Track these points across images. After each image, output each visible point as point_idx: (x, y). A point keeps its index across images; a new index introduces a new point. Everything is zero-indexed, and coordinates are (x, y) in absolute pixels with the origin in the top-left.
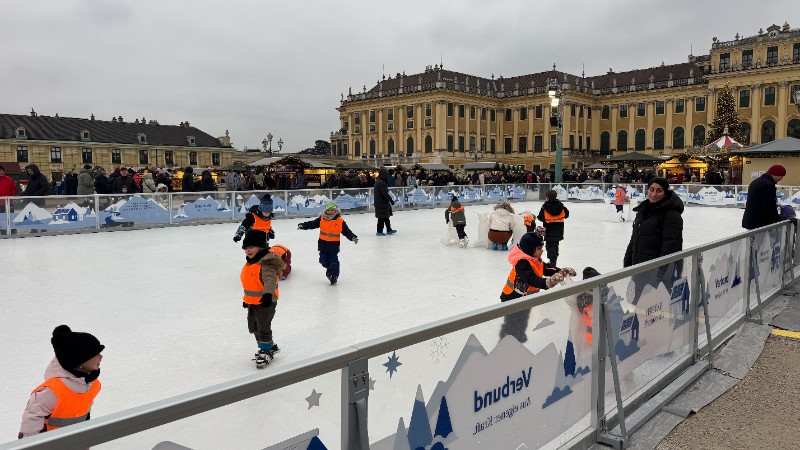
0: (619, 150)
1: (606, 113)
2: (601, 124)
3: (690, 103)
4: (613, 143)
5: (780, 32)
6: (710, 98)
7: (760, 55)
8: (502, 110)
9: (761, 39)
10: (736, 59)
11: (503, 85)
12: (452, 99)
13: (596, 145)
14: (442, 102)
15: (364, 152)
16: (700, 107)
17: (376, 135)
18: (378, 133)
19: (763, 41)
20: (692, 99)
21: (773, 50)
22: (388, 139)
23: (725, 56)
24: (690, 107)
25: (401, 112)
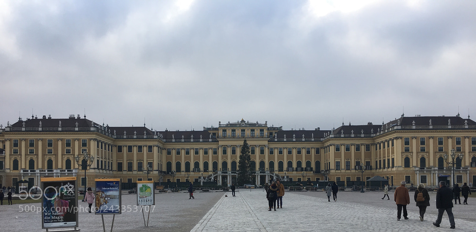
0: (176, 172)
1: (169, 153)
2: (167, 157)
3: (210, 150)
4: (174, 168)
5: (246, 124)
6: (220, 148)
7: (238, 132)
8: (115, 146)
9: (238, 125)
10: (229, 133)
11: (115, 131)
12: (99, 138)
13: (165, 169)
14: (95, 140)
15: (23, 167)
16: (215, 153)
17: (36, 156)
18: (37, 155)
19: (239, 126)
20: (212, 149)
21: (243, 131)
22: (47, 159)
23: (224, 131)
24: (210, 152)
25: (60, 143)
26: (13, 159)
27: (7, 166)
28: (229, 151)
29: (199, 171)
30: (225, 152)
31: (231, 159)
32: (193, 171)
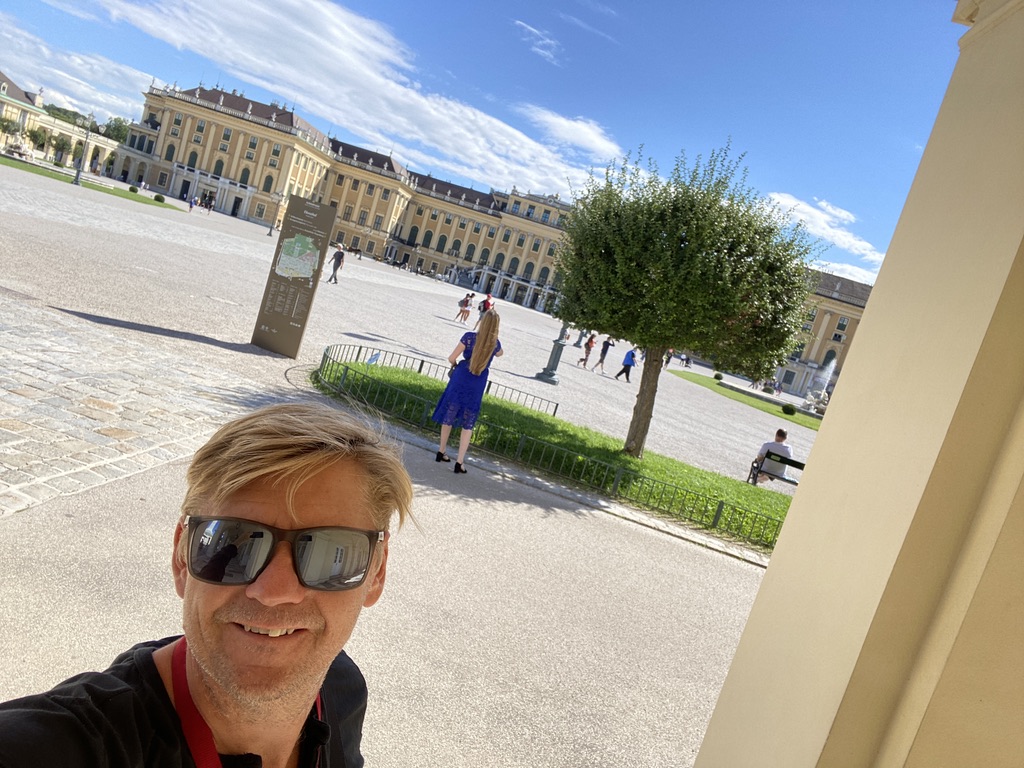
1: (420, 212)
2: (414, 219)
3: (485, 229)
4: (420, 239)
5: (555, 202)
6: (501, 229)
7: (538, 212)
8: (335, 173)
9: (542, 201)
10: (524, 208)
13: (405, 236)
14: (293, 149)
15: (180, 160)
16: (491, 235)
17: (202, 148)
18: (204, 146)
19: (544, 203)
20: (488, 226)
21: (547, 212)
22: (216, 159)
23: (517, 203)
24: (484, 231)
25: (241, 138)
26: (168, 143)
27: (158, 152)
28: (514, 239)
29: (457, 256)
30: (506, 238)
31: (513, 252)
32: (448, 254)
